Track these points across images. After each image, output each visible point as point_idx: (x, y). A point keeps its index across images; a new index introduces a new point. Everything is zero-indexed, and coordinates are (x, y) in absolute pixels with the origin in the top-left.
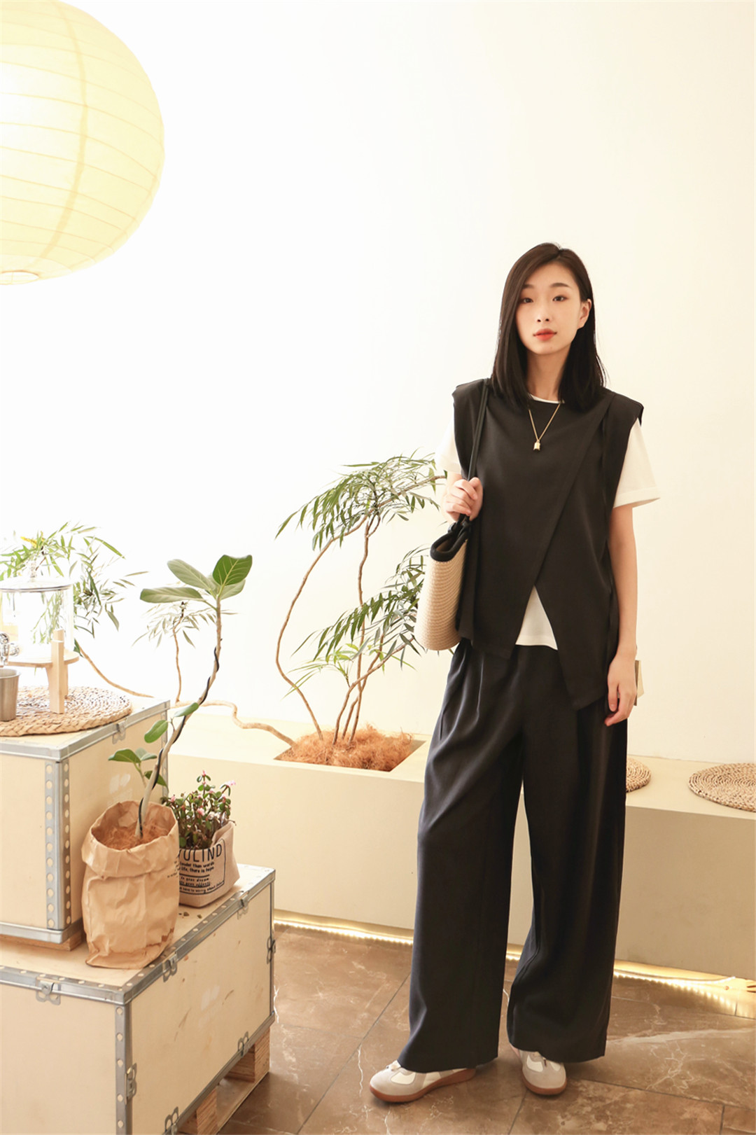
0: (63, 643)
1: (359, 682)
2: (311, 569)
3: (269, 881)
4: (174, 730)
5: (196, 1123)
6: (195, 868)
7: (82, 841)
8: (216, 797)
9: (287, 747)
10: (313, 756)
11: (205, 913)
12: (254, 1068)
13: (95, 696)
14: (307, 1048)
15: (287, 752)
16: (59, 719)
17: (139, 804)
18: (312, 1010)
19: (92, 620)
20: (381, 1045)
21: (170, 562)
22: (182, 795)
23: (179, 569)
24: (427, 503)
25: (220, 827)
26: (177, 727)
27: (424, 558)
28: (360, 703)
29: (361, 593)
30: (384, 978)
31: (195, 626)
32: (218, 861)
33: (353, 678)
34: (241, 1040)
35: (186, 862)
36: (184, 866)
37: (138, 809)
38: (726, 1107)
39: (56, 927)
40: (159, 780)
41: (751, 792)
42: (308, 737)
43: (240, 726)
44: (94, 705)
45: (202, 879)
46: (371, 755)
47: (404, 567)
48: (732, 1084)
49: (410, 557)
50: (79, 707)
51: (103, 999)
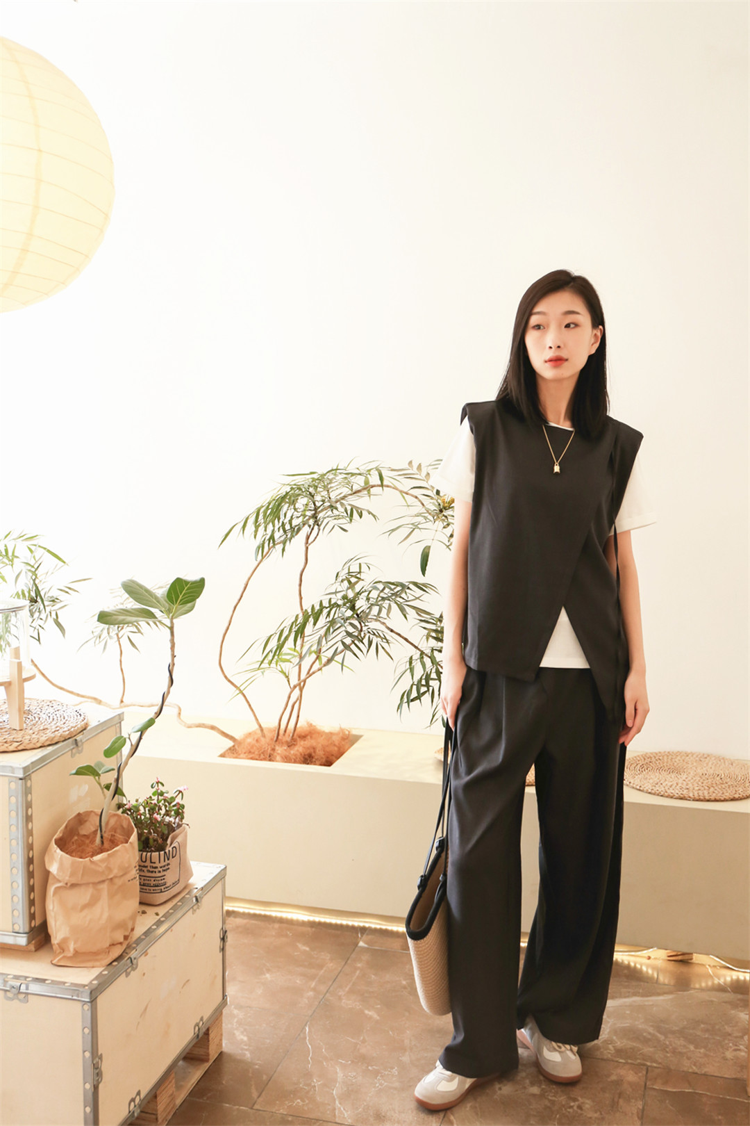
0: (21, 662)
1: (300, 684)
2: (252, 575)
3: (221, 877)
4: (132, 745)
5: (156, 1102)
6: (152, 870)
7: (45, 850)
8: (169, 801)
9: (231, 744)
10: (256, 753)
11: (162, 911)
12: (208, 1049)
13: (51, 710)
14: (257, 1027)
15: (230, 749)
16: (19, 736)
17: (100, 813)
18: (261, 991)
19: (38, 627)
20: (328, 1022)
21: (124, 582)
22: (137, 801)
23: (133, 589)
24: (364, 513)
25: (174, 831)
26: (134, 741)
27: (362, 565)
28: (300, 703)
29: (301, 598)
30: (328, 958)
31: (139, 631)
32: (174, 862)
33: (294, 681)
34: (197, 1025)
35: (143, 864)
36: (141, 868)
37: (98, 818)
38: (649, 1068)
39: (21, 931)
40: (118, 791)
41: (671, 780)
42: (250, 734)
43: (185, 726)
44: (51, 719)
45: (158, 879)
46: (312, 751)
47: (343, 575)
48: (655, 1047)
49: (349, 564)
50: (37, 722)
51: (70, 997)
